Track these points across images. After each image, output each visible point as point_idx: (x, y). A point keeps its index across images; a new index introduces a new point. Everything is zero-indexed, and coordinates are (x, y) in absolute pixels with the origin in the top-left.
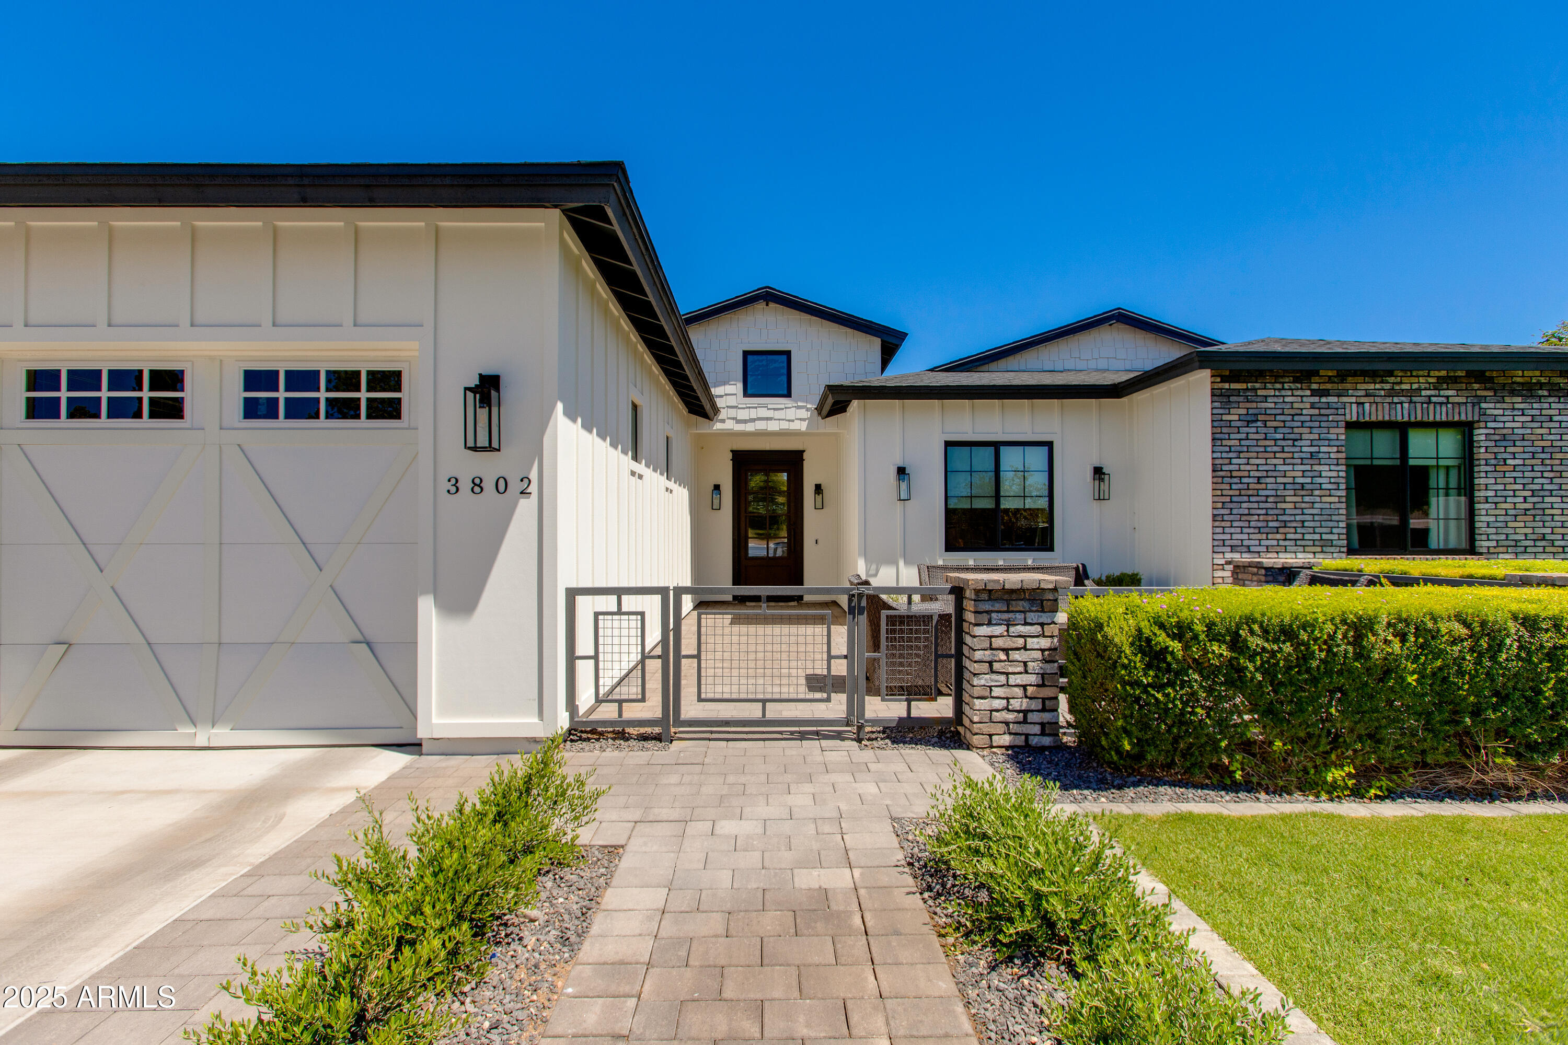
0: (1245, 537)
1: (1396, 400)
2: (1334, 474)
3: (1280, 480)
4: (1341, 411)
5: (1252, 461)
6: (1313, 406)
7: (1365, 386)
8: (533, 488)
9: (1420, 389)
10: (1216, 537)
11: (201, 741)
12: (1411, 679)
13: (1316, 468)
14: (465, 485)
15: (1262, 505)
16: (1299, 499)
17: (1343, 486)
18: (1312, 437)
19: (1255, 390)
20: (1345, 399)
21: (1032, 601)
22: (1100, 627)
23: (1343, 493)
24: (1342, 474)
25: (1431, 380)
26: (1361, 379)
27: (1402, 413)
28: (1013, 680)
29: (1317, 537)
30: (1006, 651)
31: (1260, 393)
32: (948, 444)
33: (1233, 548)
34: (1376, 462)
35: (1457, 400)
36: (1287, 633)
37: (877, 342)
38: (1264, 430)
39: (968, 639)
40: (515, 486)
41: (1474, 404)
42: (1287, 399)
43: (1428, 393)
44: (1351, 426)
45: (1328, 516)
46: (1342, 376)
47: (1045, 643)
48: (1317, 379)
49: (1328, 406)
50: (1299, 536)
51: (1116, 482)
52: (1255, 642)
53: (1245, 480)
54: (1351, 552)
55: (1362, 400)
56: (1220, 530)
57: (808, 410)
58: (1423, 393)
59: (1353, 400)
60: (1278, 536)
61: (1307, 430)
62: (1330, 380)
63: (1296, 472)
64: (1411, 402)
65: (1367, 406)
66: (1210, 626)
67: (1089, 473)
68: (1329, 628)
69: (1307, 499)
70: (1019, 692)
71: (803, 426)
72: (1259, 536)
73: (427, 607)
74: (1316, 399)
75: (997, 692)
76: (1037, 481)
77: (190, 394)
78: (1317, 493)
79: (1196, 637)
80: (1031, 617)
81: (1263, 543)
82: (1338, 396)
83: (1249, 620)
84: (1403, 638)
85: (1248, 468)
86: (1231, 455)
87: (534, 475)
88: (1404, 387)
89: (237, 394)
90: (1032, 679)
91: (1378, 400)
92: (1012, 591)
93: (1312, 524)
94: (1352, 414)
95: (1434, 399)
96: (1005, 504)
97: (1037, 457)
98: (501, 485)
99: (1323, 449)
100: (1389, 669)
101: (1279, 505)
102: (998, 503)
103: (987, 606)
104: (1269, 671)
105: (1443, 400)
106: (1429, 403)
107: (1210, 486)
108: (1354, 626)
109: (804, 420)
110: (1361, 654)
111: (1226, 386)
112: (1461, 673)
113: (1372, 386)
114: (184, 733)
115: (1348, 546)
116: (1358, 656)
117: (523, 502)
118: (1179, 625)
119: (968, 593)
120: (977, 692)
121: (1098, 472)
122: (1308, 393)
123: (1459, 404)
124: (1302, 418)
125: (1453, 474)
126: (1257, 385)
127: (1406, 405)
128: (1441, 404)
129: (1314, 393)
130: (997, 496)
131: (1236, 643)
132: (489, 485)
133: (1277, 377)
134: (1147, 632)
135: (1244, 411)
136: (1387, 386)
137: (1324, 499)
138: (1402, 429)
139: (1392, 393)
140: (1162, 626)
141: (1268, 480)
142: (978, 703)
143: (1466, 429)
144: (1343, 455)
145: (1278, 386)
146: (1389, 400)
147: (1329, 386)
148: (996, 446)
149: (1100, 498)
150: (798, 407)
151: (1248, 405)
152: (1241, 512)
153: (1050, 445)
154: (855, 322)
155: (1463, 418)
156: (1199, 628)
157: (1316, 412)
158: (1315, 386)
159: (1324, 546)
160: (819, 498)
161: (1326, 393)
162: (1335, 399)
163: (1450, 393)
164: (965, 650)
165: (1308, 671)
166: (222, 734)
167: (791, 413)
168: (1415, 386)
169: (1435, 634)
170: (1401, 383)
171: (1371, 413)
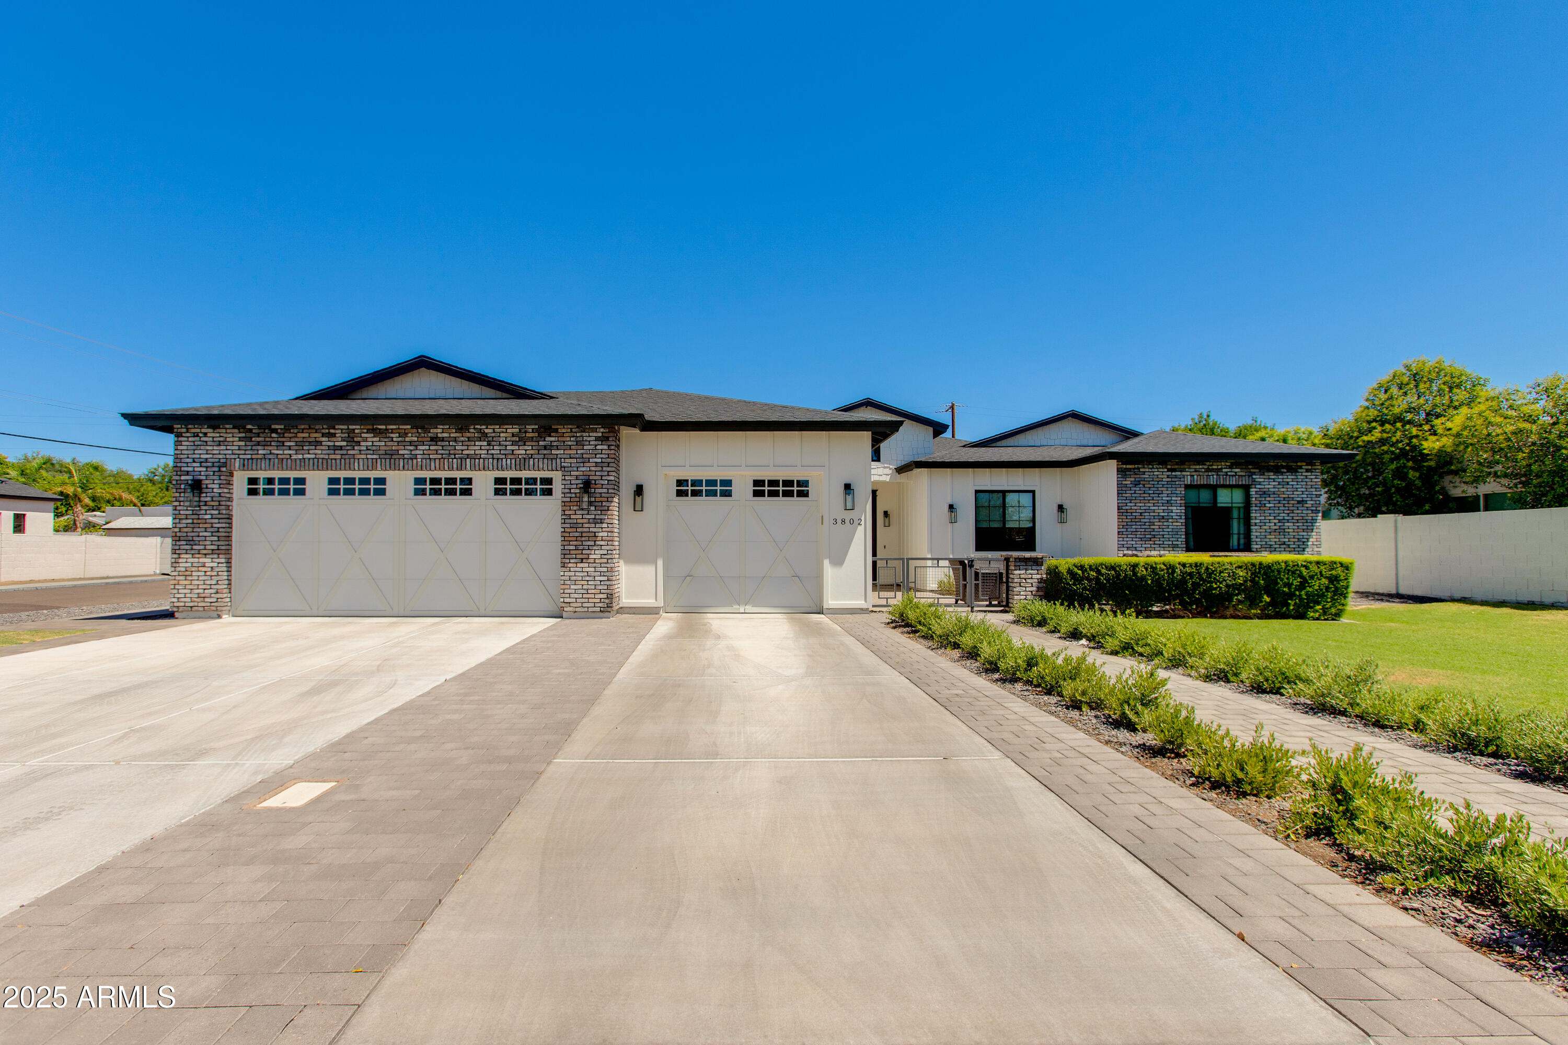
0: (1134, 543)
1: (1210, 474)
2: (1179, 511)
3: (1151, 514)
4: (1182, 479)
5: (1137, 504)
6: (1168, 476)
7: (1194, 467)
8: (863, 523)
9: (1222, 469)
10: (1120, 543)
11: (742, 610)
12: (1149, 582)
13: (1170, 508)
14: (839, 521)
15: (1143, 527)
16: (1161, 524)
17: (1183, 517)
18: (1168, 492)
19: (1139, 469)
20: (1184, 473)
21: (1034, 562)
22: (1057, 568)
23: (1184, 521)
24: (1183, 511)
25: (1228, 464)
26: (1192, 463)
27: (1213, 480)
28: (1027, 589)
29: (1170, 543)
30: (1025, 579)
31: (1141, 470)
32: (977, 492)
33: (1128, 548)
34: (1201, 505)
35: (1241, 474)
36: (1112, 568)
37: (931, 429)
38: (1144, 489)
39: (1011, 576)
40: (856, 522)
41: (1249, 476)
42: (1155, 473)
43: (1226, 470)
44: (1187, 487)
45: (1175, 532)
46: (1183, 463)
47: (1039, 576)
48: (1170, 463)
49: (1176, 477)
50: (1161, 542)
51: (1070, 513)
52: (1103, 571)
53: (1134, 514)
54: (1188, 550)
55: (1193, 474)
56: (1121, 539)
57: (890, 469)
58: (1224, 470)
59: (1189, 473)
60: (1151, 542)
61: (1165, 489)
62: (1177, 464)
63: (1160, 510)
64: (1217, 475)
65: (1195, 477)
66: (1090, 566)
67: (1056, 508)
68: (1125, 567)
69: (1165, 524)
70: (1030, 593)
71: (887, 479)
72: (1141, 542)
73: (826, 562)
74: (1170, 473)
75: (1022, 593)
76: (1026, 514)
77: (734, 488)
78: (1170, 520)
79: (1086, 569)
80: (1033, 568)
81: (1143, 546)
82: (1181, 471)
83: (1101, 564)
84: (1146, 569)
85: (1135, 508)
86: (1127, 501)
87: (863, 519)
88: (1214, 467)
89: (751, 488)
90: (1034, 589)
91: (1201, 474)
92: (1027, 559)
93: (1168, 536)
94: (1188, 481)
95: (1229, 473)
96: (1009, 525)
97: (1026, 499)
98: (852, 521)
99: (1173, 499)
100: (1143, 578)
101: (1151, 527)
102: (1004, 524)
103: (1018, 564)
104: (1108, 580)
105: (1234, 474)
106: (1227, 475)
107: (1116, 517)
108: (1132, 566)
109: (888, 475)
110: (1135, 574)
111: (1124, 466)
112: (1164, 580)
113: (1198, 467)
114: (736, 607)
115: (1186, 548)
116: (1133, 575)
117: (859, 527)
118: (1081, 566)
119: (1011, 560)
120: (1015, 593)
121: (1061, 508)
122: (1166, 470)
123: (1242, 476)
124: (1163, 483)
125: (1242, 510)
126: (1140, 466)
127: (1215, 476)
128: (1233, 476)
129: (1169, 470)
130: (1004, 521)
131: (1099, 572)
132: (847, 521)
133: (1150, 463)
134: (1071, 568)
135: (1133, 479)
136: (1206, 467)
137: (1174, 524)
138: (1214, 488)
139: (1208, 470)
140: (1076, 567)
141: (1146, 514)
142: (1016, 597)
143: (1246, 488)
144: (1183, 502)
145: (1151, 466)
146: (1206, 474)
147: (1176, 467)
148: (1004, 493)
149: (1062, 522)
150: (885, 468)
151: (1136, 476)
152: (1132, 530)
153: (1033, 492)
154: (919, 419)
155: (1244, 483)
156: (1086, 567)
157: (1170, 479)
158: (1169, 467)
159: (1174, 547)
160: (887, 520)
161: (1174, 470)
162: (1179, 473)
163: (1237, 470)
164: (1010, 580)
165: (1120, 579)
166: (749, 608)
167: (880, 471)
168: (1220, 467)
169: (1156, 568)
170: (1212, 465)
171: (1197, 480)
